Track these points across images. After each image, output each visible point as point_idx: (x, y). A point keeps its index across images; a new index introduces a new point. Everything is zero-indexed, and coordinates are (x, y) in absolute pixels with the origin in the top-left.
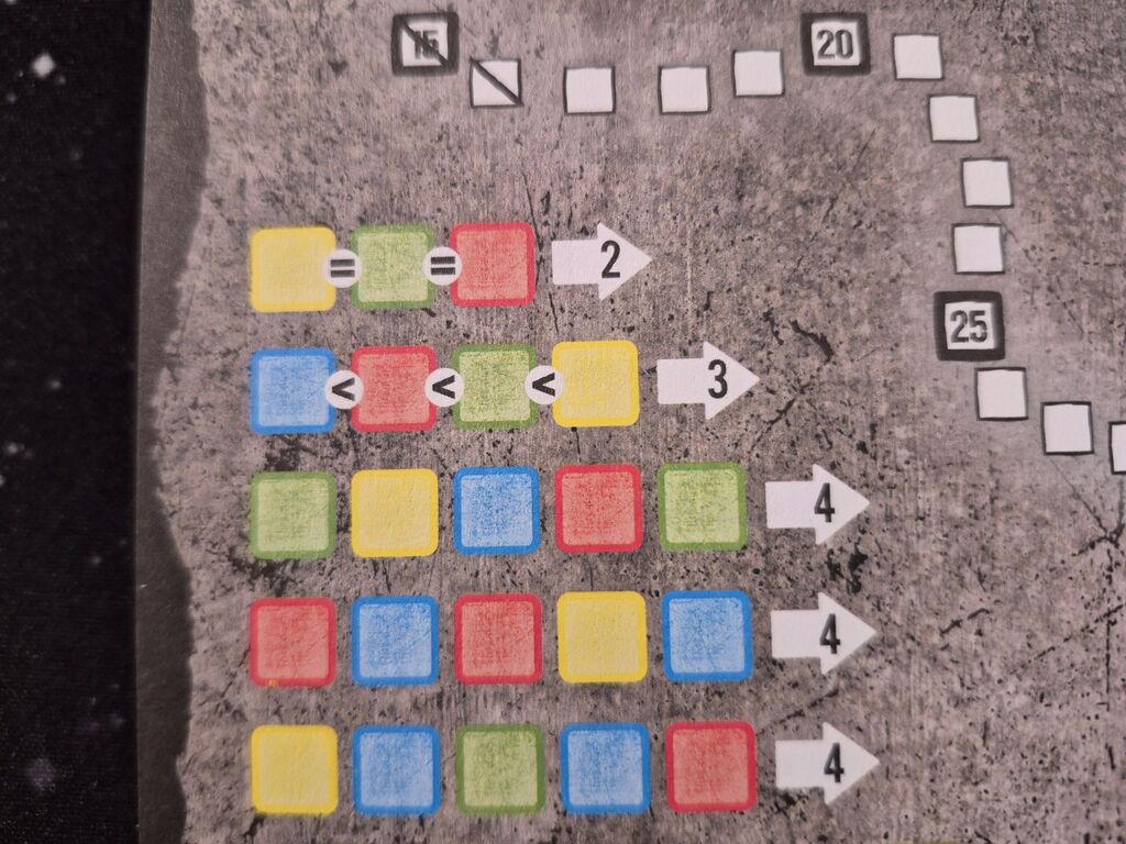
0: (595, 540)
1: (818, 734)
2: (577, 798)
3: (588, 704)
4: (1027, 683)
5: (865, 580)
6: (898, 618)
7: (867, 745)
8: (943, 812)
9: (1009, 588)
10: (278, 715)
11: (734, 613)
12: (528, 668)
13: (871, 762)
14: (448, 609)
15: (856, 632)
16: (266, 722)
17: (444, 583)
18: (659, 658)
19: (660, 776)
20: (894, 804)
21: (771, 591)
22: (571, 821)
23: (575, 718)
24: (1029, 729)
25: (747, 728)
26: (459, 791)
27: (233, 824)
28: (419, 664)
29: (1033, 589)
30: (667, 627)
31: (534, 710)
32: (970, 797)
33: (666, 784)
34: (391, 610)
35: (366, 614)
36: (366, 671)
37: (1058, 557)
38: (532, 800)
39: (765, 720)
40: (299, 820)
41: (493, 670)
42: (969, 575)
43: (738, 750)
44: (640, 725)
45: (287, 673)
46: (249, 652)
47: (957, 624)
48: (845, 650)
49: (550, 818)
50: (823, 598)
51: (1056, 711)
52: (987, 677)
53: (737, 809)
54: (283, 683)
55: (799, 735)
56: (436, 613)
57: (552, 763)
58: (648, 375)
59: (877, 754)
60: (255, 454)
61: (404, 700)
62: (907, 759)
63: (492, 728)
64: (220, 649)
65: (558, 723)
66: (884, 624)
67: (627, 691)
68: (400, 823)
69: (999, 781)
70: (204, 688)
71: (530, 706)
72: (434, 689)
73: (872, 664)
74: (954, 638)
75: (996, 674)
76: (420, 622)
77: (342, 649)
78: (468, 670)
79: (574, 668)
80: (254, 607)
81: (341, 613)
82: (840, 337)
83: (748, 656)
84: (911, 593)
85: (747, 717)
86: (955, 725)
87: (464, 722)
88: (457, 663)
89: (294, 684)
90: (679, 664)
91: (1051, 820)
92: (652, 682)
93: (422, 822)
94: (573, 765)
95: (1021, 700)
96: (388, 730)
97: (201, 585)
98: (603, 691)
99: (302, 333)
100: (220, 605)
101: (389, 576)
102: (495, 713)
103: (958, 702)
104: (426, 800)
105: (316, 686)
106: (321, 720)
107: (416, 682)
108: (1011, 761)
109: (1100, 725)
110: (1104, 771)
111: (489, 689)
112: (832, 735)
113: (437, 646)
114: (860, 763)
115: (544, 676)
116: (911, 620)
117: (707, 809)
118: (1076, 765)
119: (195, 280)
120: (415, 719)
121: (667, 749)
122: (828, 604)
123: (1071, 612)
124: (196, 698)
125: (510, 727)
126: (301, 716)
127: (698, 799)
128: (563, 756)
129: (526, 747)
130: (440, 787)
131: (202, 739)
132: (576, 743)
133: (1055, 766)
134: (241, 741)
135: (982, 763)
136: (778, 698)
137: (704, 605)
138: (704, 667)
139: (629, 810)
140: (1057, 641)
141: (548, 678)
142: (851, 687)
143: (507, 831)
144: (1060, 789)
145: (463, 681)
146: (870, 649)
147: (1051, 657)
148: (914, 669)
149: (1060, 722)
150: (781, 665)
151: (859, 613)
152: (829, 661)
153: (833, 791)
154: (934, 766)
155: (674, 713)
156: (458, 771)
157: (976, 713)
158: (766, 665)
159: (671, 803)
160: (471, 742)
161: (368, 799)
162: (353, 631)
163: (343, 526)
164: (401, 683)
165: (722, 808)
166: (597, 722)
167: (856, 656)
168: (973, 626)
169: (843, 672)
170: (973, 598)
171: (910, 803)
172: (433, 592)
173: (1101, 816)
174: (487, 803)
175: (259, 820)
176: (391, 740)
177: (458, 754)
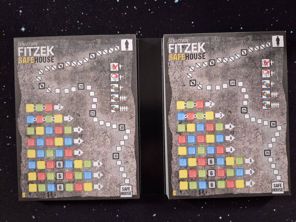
0: (58, 133)
1: (78, 150)
2: (57, 156)
4: (97, 146)
5: (82, 136)
7: (82, 151)
8: (89, 157)
9: (96, 137)
11: (71, 139)
12: (52, 144)
13: (83, 152)
15: (82, 141)
16: (29, 150)
17: (45, 137)
18: (64, 143)
21: (74, 137)
22: (56, 158)
23: (56, 149)
24: (97, 150)
25: (72, 149)
26: (46, 155)
27: (26, 159)
29: (98, 137)
30: (65, 141)
32: (92, 156)
33: (65, 154)
34: (40, 139)
35: (38, 140)
36: (38, 145)
37: (100, 134)
38: (53, 156)
39: (73, 149)
40: (32, 158)
41: (49, 145)
42: (92, 136)
43: (71, 151)
44: (62, 149)
45: (31, 145)
46: (27, 143)
47: (91, 140)
48: (81, 143)
49: (54, 157)
50: (79, 138)
51: (100, 148)
52: (93, 145)
53: (71, 157)
54: (30, 146)
55: (76, 150)
56: (44, 140)
57: (54, 153)
58: (63, 118)
60: (27, 125)
61: (41, 147)
62: (86, 152)
63: (49, 150)
64: (24, 143)
65: (55, 149)
66: (84, 140)
67: (61, 146)
68: (41, 158)
69: (95, 154)
70: (23, 146)
71: (53, 148)
72: (44, 146)
73: (83, 144)
74: (90, 141)
77: (36, 143)
79: (56, 144)
80: (28, 139)
81: (35, 139)
82: (81, 114)
83: (72, 143)
84: (87, 138)
86: (90, 149)
87: (47, 149)
88: (46, 144)
89: (31, 146)
90: (66, 144)
91: (99, 158)
92: (63, 146)
93: (43, 158)
94: (56, 153)
95: (97, 147)
97: (23, 137)
98: (59, 146)
99: (31, 114)
100: (24, 139)
101: (40, 137)
102: (49, 148)
104: (43, 156)
105: (33, 146)
106: (34, 149)
107: (42, 146)
108: (96, 153)
109: (104, 149)
110: (104, 154)
111: (49, 146)
113: (44, 143)
116: (87, 140)
117: (68, 156)
118: (102, 153)
119: (21, 109)
120: (42, 149)
121: (65, 151)
122: (79, 139)
123: (101, 139)
124: (22, 147)
125: (51, 150)
126: (32, 149)
127: (67, 156)
128: (55, 152)
129: (52, 151)
130: (45, 155)
131: (23, 151)
132: (57, 151)
133: (100, 153)
134: (27, 151)
135: (93, 153)
136: (75, 147)
137: (68, 139)
138: (68, 144)
139: (61, 157)
141: (54, 145)
142: (81, 146)
143: (50, 159)
144: (100, 155)
145: (46, 146)
146: (83, 142)
147: (99, 143)
148: (87, 144)
149: (100, 149)
150: (75, 144)
151: (82, 139)
152: (79, 144)
153: (79, 155)
154: (89, 153)
155: (65, 148)
157: (92, 148)
159: (65, 156)
161: (38, 156)
162: (36, 141)
163: (35, 132)
164: (41, 146)
165: (70, 156)
166: (58, 149)
169: (80, 144)
170: (92, 138)
171: (86, 156)
172: (43, 138)
173: (104, 158)
174: (49, 156)
175: (28, 158)
176: (40, 151)
177: (46, 152)
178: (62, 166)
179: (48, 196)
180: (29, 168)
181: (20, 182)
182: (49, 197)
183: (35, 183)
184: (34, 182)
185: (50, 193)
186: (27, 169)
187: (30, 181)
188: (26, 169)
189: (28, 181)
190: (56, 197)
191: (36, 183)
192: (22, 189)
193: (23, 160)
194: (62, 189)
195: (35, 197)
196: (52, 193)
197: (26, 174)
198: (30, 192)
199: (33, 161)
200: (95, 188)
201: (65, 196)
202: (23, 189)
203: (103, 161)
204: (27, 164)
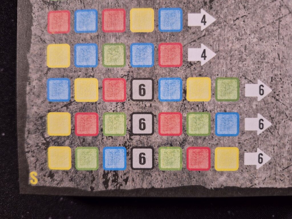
1: (200, 47)
2: (134, 63)
3: (138, 38)
4: (257, 35)
5: (213, 6)
6: (222, 16)
7: (213, 50)
8: (234, 69)
9: (252, 10)
10: (55, 41)
11: (178, 14)
12: (122, 28)
13: (214, 55)
14: (100, 12)
15: (210, 19)
16: (51, 43)
17: (99, 6)
18: (157, 25)
19: (157, 58)
20: (220, 66)
21: (188, 8)
22: (133, 69)
23: (134, 41)
24: (257, 48)
25: (180, 44)
26: (103, 60)
27: (42, 71)
28: (93, 27)
29: (259, 11)
30: (160, 17)
31: (123, 39)
32: (241, 65)
33: (158, 60)
34: (85, 13)
35: (78, 14)
36: (78, 29)
37: (266, 3)
38: (123, 64)
39: (185, 42)
40: (59, 69)
41: (112, 28)
42: (241, 6)
43: (178, 50)
44: (151, 43)
45: (57, 30)
46: (47, 25)
47: (238, 19)
48: (207, 24)
49: (127, 68)
50: (202, 10)
51: (265, 44)
52: (246, 33)
53: (177, 66)
54: (56, 32)
55: (194, 47)
56: (97, 13)
57: (128, 54)
59: (216, 52)
61: (88, 37)
62: (224, 54)
63: (112, 44)
64: (39, 24)
65: (130, 43)
66: (218, 18)
67: (148, 34)
68: (87, 70)
69: (249, 62)
70: (35, 35)
71: (122, 38)
72: (96, 34)
73: (215, 28)
74: (237, 22)
75: (248, 32)
76: (93, 16)
77: (72, 23)
78: (106, 28)
79: (134, 28)
80: (49, 13)
83: (181, 25)
84: (226, 10)
85: (181, 42)
86: (237, 46)
87: (105, 42)
88: (102, 27)
89: (59, 33)
90: (163, 27)
91: (263, 72)
92: (155, 32)
93: (93, 69)
94: (133, 54)
95: (255, 40)
96: (84, 45)
97: (35, 8)
98: (142, 34)
100: (40, 13)
101: (85, 4)
102: (113, 40)
103: (238, 39)
104: (94, 64)
105: (65, 33)
106: (66, 42)
107: (92, 32)
108: (252, 56)
109: (276, 48)
110: (277, 60)
111: (111, 34)
112: (203, 47)
113: (97, 22)
114: (211, 54)
115: (126, 31)
116: (225, 17)
117: (169, 66)
118: (269, 58)
120: (91, 41)
121: (159, 50)
122: (203, 12)
123: (269, 18)
124: (33, 37)
125: (117, 44)
126: (60, 41)
127: (166, 64)
128: (131, 51)
129: (121, 49)
130: (98, 60)
131: (34, 48)
132: (134, 48)
133: (264, 58)
134: (44, 49)
135: (244, 57)
136: (189, 37)
137: (170, 12)
138: (169, 28)
139: (148, 66)
140: (265, 25)
141: (127, 31)
142: (209, 34)
143: (116, 72)
144: (265, 65)
145: (104, 31)
146: (214, 24)
147: (263, 29)
148: (226, 30)
149: (266, 47)
150: (190, 28)
151: (212, 14)
152: (203, 27)
153: (203, 62)
154: (231, 56)
155: (161, 40)
156: (103, 56)
157: (243, 42)
158: (186, 27)
159: (160, 65)
160: (106, 48)
161: (78, 63)
162: (75, 18)
164: (87, 32)
165: (173, 66)
166: (140, 43)
167: (211, 26)
168: (242, 19)
169: (207, 30)
170: (242, 12)
171: (224, 66)
172: (96, 9)
173: (276, 72)
174: (110, 64)
175: (49, 69)
176: (84, 47)
177: (103, 52)
178: (148, 96)
179: (106, 183)
180: (51, 98)
181: (24, 140)
182: (106, 187)
183: (67, 142)
184: (63, 139)
185: (110, 175)
186: (43, 102)
187: (51, 137)
188: (40, 101)
189: (46, 136)
190: (129, 186)
191: (71, 145)
192: (29, 161)
193: (33, 75)
194: (149, 164)
195: (67, 184)
196: (116, 173)
197: (41, 118)
198: (51, 172)
199: (63, 77)
200: (247, 163)
201: (157, 186)
202: (31, 160)
203: (273, 81)
204: (44, 87)
